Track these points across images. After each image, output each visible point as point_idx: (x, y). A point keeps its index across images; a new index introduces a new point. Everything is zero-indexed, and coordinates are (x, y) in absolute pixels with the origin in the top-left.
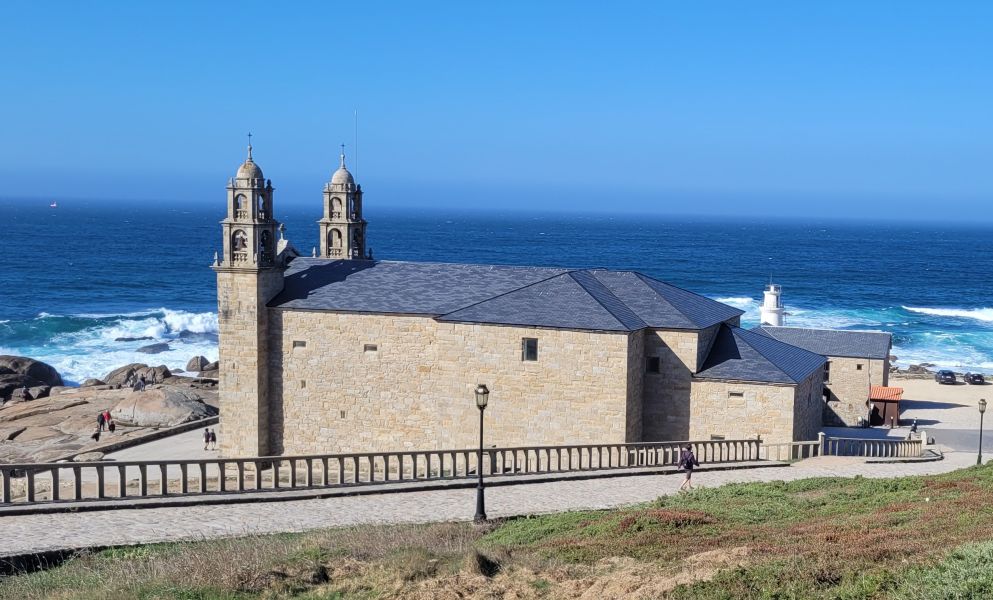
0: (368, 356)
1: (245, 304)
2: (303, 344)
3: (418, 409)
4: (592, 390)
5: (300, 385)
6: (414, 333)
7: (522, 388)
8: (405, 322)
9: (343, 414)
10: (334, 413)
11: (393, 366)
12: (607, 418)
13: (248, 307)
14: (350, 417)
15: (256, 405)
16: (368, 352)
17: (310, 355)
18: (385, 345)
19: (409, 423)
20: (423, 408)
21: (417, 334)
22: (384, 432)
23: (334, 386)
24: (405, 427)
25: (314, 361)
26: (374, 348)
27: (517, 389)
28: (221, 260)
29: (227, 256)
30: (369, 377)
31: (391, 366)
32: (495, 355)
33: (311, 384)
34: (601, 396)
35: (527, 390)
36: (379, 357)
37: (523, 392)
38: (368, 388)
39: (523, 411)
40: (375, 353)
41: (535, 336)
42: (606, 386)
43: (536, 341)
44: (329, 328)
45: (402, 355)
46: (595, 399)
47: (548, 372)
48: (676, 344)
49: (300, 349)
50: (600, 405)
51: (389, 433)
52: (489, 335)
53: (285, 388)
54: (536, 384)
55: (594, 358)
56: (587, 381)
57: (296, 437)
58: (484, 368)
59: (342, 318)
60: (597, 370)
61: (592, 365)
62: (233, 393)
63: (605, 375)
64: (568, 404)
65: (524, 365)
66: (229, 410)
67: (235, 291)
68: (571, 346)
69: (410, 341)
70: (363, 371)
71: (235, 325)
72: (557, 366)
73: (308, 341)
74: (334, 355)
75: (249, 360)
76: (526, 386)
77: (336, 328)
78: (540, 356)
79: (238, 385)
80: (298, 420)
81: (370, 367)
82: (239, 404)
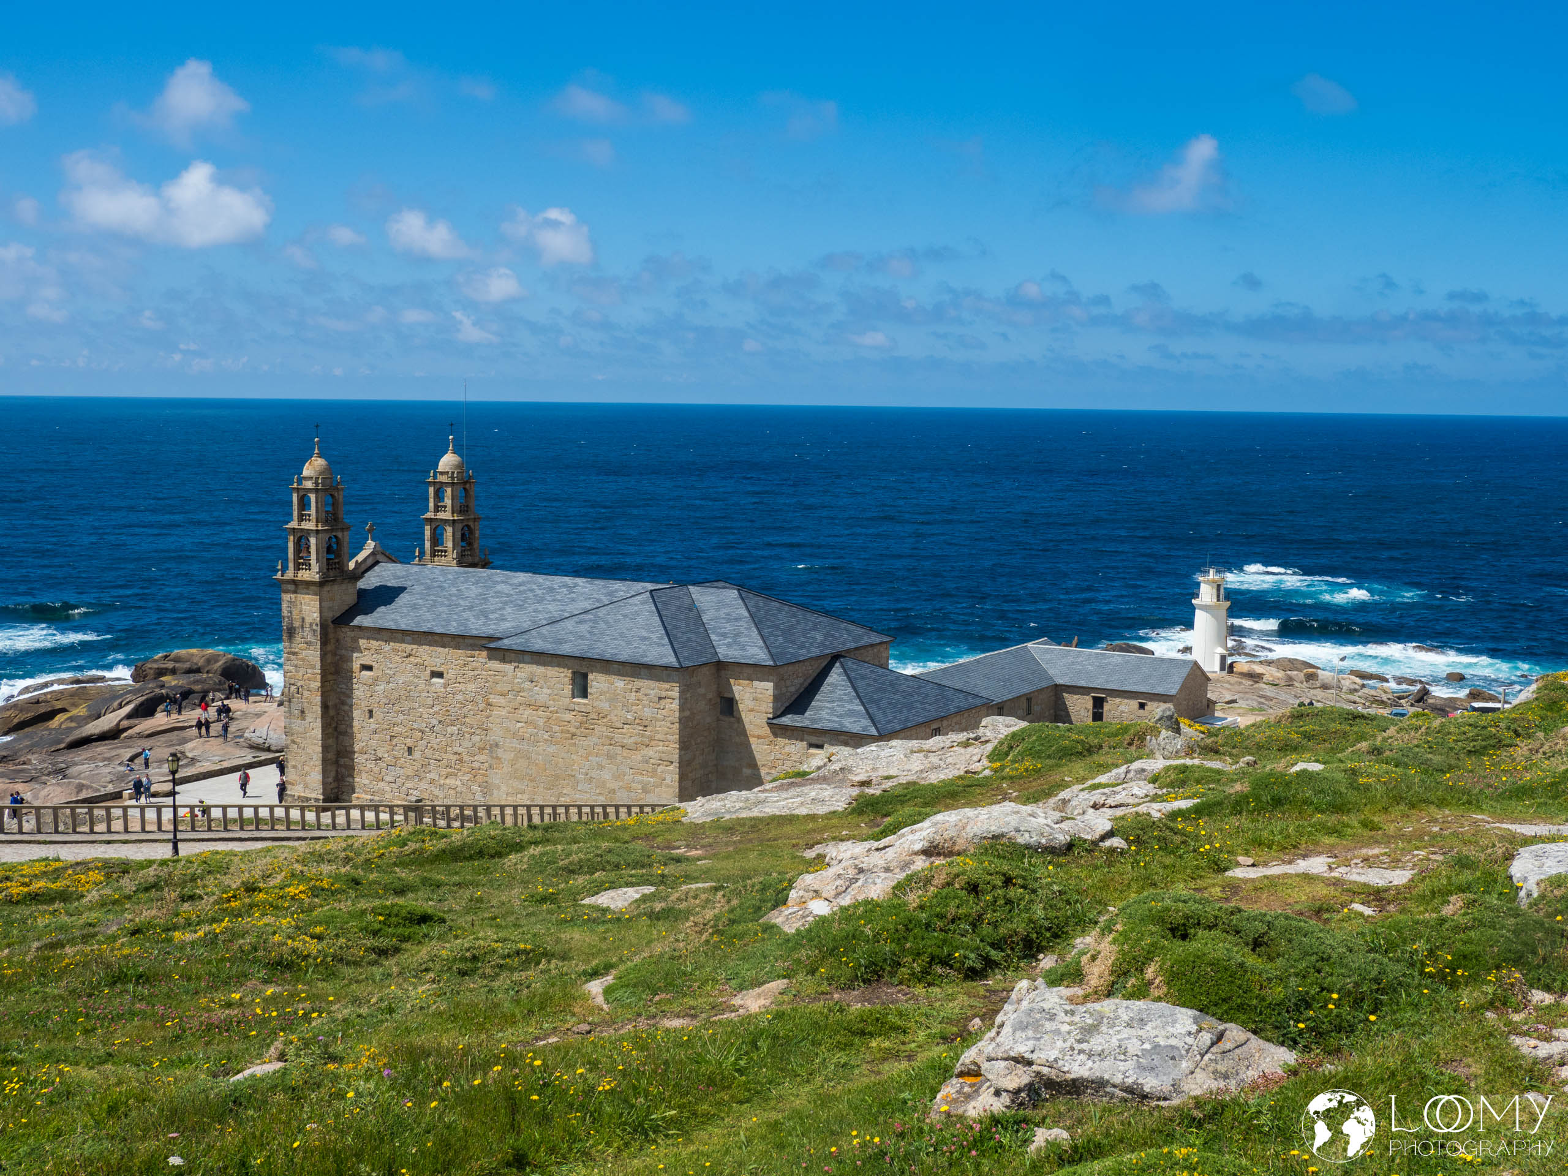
0: (434, 684)
1: (308, 620)
4: (643, 736)
5: (367, 715)
7: (572, 730)
9: (410, 750)
10: (401, 749)
11: (460, 697)
12: (660, 769)
13: (311, 625)
14: (417, 755)
15: (320, 736)
16: (435, 680)
17: (376, 680)
18: (450, 675)
19: (476, 765)
22: (450, 774)
23: (401, 717)
24: (472, 769)
25: (380, 688)
26: (440, 675)
27: (568, 732)
28: (285, 569)
29: (291, 565)
30: (435, 709)
31: (458, 697)
32: (545, 690)
33: (378, 714)
34: (653, 743)
35: (578, 732)
36: (446, 685)
37: (574, 735)
38: (435, 722)
39: (574, 757)
40: (441, 681)
41: (586, 670)
42: (658, 732)
43: (586, 675)
44: (395, 650)
45: (469, 685)
46: (647, 746)
47: (599, 713)
48: (751, 682)
49: (367, 673)
50: (652, 754)
51: (456, 775)
52: (539, 669)
53: (353, 718)
54: (587, 726)
55: (645, 699)
56: (638, 724)
57: (364, 775)
58: (534, 705)
59: (408, 639)
60: (648, 712)
61: (642, 707)
62: (297, 722)
63: (656, 719)
64: (619, 750)
65: (575, 703)
66: (294, 742)
67: (299, 605)
68: (622, 684)
69: (477, 669)
70: (430, 702)
71: (299, 645)
72: (607, 706)
73: (375, 665)
74: (401, 682)
75: (312, 684)
76: (577, 728)
77: (403, 651)
78: (591, 694)
79: (302, 713)
80: (366, 756)
81: (436, 697)
82: (303, 734)
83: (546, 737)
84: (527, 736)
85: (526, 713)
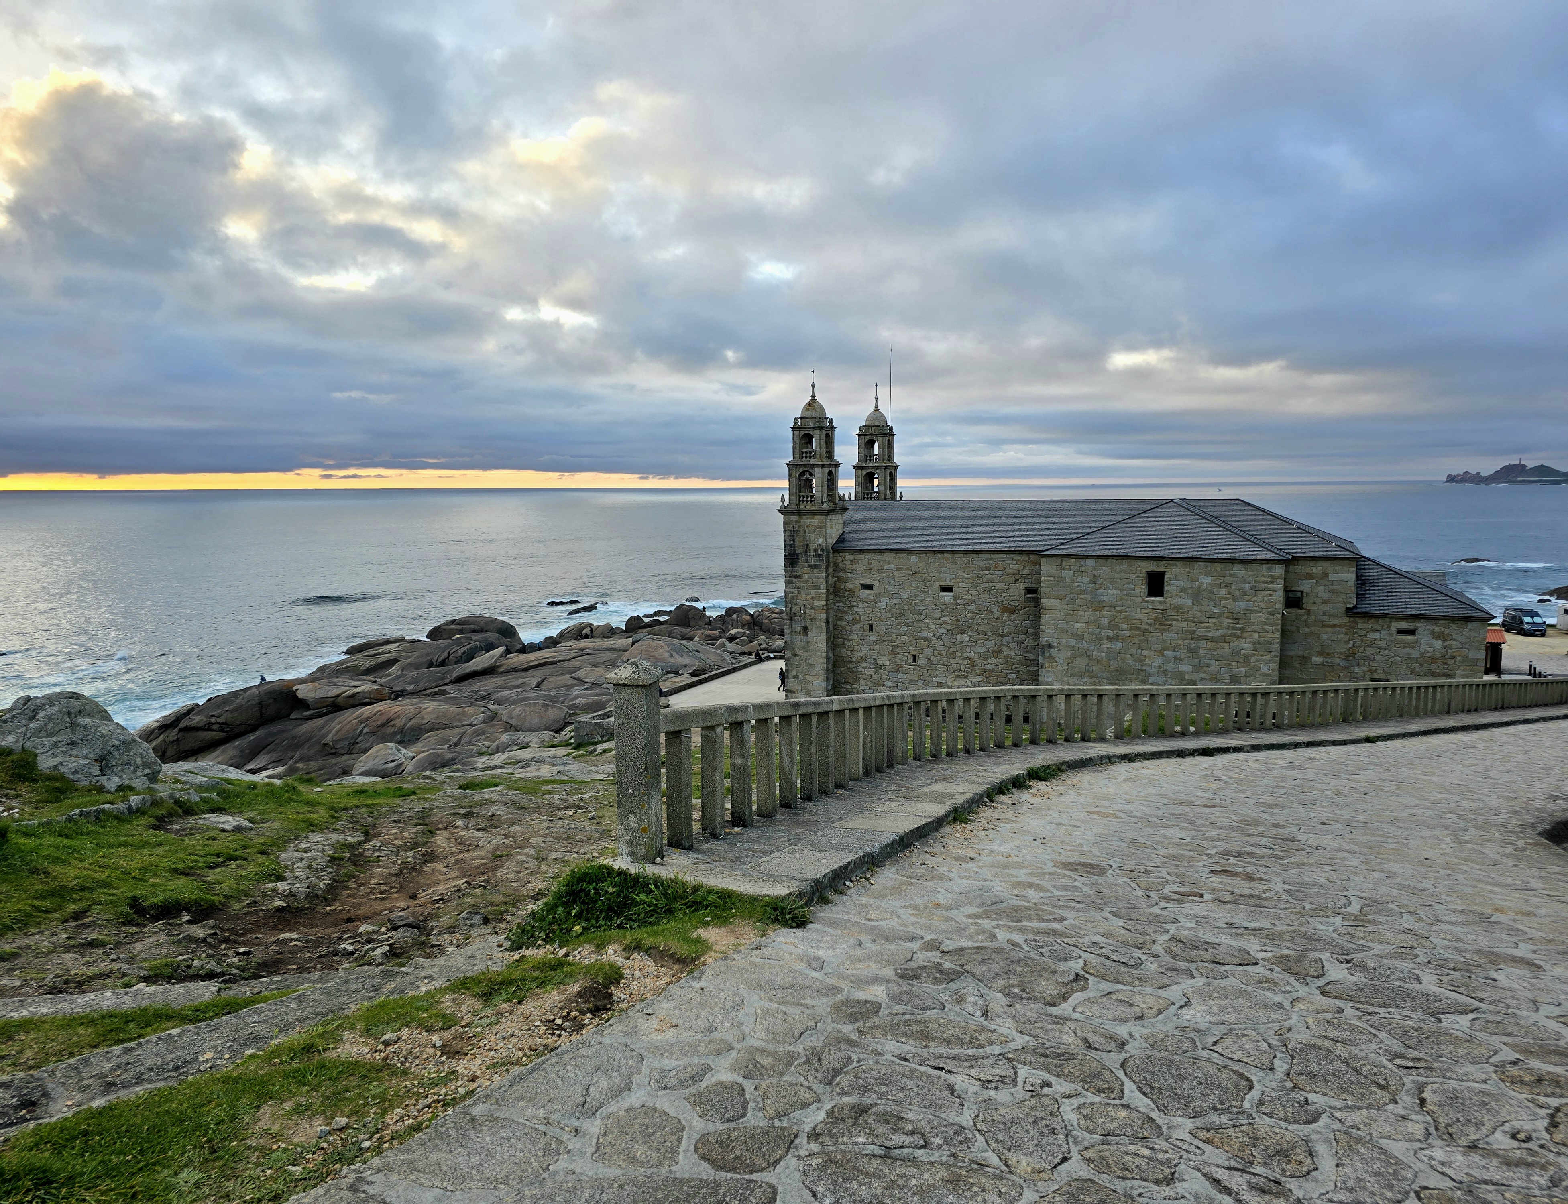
0: (943, 597)
2: (870, 587)
3: (1001, 652)
4: (1233, 628)
5: (867, 628)
6: (997, 572)
7: (1145, 627)
8: (986, 560)
9: (914, 658)
10: (903, 657)
11: (972, 607)
12: (1253, 659)
15: (824, 649)
16: (943, 594)
17: (877, 597)
18: (961, 587)
19: (989, 667)
20: (1006, 651)
21: (1000, 573)
22: (959, 676)
23: (904, 628)
24: (985, 671)
25: (883, 603)
26: (948, 589)
27: (1138, 629)
29: (795, 498)
30: (943, 619)
31: (969, 608)
32: (1111, 591)
33: (880, 628)
34: (1245, 635)
35: (1151, 629)
36: (955, 598)
37: (1146, 631)
38: (944, 631)
39: (1145, 652)
40: (951, 594)
41: (1162, 569)
42: (1252, 623)
43: (1162, 574)
44: (898, 569)
45: (982, 596)
46: (1238, 637)
47: (1178, 609)
48: (1326, 575)
49: (868, 592)
50: (1245, 646)
51: (966, 677)
52: (1104, 570)
53: (851, 632)
54: (1162, 622)
55: (1237, 592)
56: (1227, 618)
57: (862, 682)
58: (1097, 606)
59: (914, 558)
60: (1241, 605)
61: (1234, 600)
62: (799, 638)
63: (1251, 611)
64: (1202, 644)
65: (1147, 602)
66: (795, 655)
67: (802, 533)
68: (1208, 579)
69: (992, 581)
70: (937, 613)
71: (802, 569)
72: (1189, 602)
73: (876, 583)
74: (905, 597)
75: (816, 603)
76: (1150, 625)
77: (907, 569)
78: (1168, 591)
79: (805, 629)
80: (864, 665)
81: (945, 609)
82: (806, 648)
83: (1111, 634)
84: (1086, 636)
85: (1087, 614)
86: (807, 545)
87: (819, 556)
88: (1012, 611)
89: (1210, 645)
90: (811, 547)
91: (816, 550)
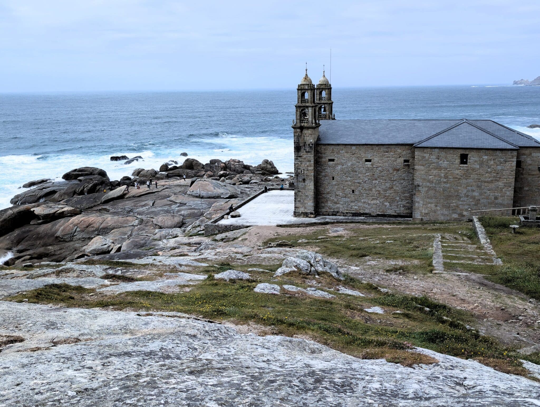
0: (367, 164)
2: (333, 160)
3: (392, 188)
4: (496, 177)
5: (332, 179)
6: (391, 153)
7: (459, 177)
8: (387, 148)
9: (353, 191)
10: (348, 191)
14: (357, 193)
17: (336, 165)
18: (376, 159)
19: (387, 194)
20: (395, 188)
21: (393, 154)
22: (373, 199)
23: (349, 179)
24: (385, 196)
25: (339, 167)
26: (370, 161)
27: (457, 178)
29: (298, 121)
30: (367, 174)
31: (379, 169)
32: (445, 162)
33: (338, 178)
34: (501, 180)
35: (462, 178)
36: (372, 165)
37: (459, 179)
38: (366, 179)
39: (459, 188)
40: (370, 163)
41: (467, 153)
42: (504, 175)
43: (467, 155)
44: (347, 152)
45: (385, 164)
46: (498, 181)
47: (473, 170)
48: (531, 154)
49: (332, 163)
50: (500, 184)
51: (377, 199)
52: (443, 154)
53: (324, 180)
54: (467, 175)
55: (498, 162)
56: (494, 173)
57: (329, 202)
58: (439, 168)
59: (354, 148)
60: (499, 168)
61: (497, 166)
62: (301, 184)
63: (503, 170)
64: (483, 184)
65: (461, 167)
66: (299, 191)
67: (303, 137)
68: (486, 157)
69: (389, 157)
70: (364, 172)
71: (303, 153)
72: (478, 166)
73: (336, 159)
74: (349, 165)
75: (309, 168)
76: (462, 176)
77: (351, 152)
78: (469, 162)
79: (304, 180)
80: (330, 195)
81: (368, 169)
82: (304, 188)
83: (445, 180)
84: (434, 181)
85: (435, 172)
86: (305, 142)
87: (311, 147)
88: (398, 170)
89: (486, 184)
90: (307, 143)
91: (309, 145)
